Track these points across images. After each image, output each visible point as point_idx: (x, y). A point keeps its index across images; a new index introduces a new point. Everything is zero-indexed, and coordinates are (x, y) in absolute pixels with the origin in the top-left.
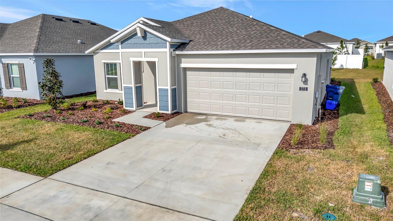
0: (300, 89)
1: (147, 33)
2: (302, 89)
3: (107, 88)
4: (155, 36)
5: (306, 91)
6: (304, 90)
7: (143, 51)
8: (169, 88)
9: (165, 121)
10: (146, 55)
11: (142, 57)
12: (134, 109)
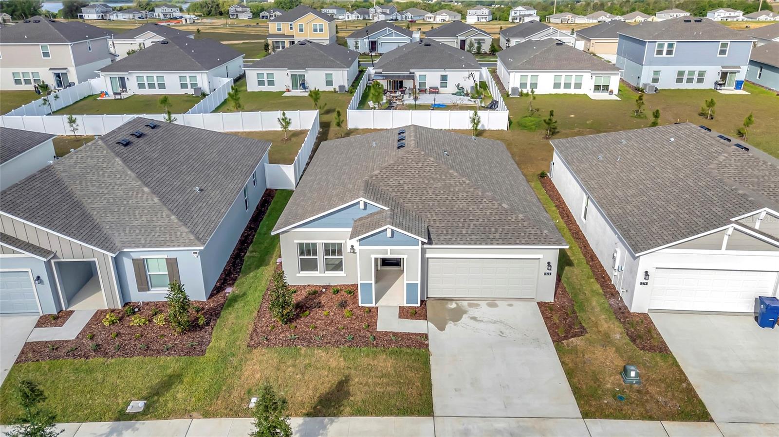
0: (545, 274)
1: (394, 233)
3: (300, 271)
5: (550, 276)
6: (548, 275)
7: (389, 248)
8: (419, 282)
9: (426, 320)
10: (392, 252)
11: (387, 254)
12: (373, 305)
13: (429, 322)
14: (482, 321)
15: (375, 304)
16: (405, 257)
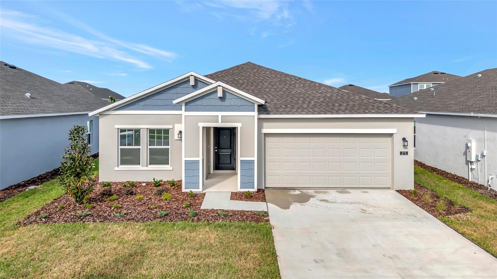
0: (401, 153)
1: (226, 93)
2: (403, 154)
3: (119, 165)
4: (237, 97)
5: (407, 156)
6: (404, 154)
7: (220, 114)
8: (255, 159)
9: (266, 202)
10: (224, 119)
11: (218, 122)
12: (200, 190)
13: (268, 203)
14: (336, 202)
15: (203, 190)
16: (238, 125)
